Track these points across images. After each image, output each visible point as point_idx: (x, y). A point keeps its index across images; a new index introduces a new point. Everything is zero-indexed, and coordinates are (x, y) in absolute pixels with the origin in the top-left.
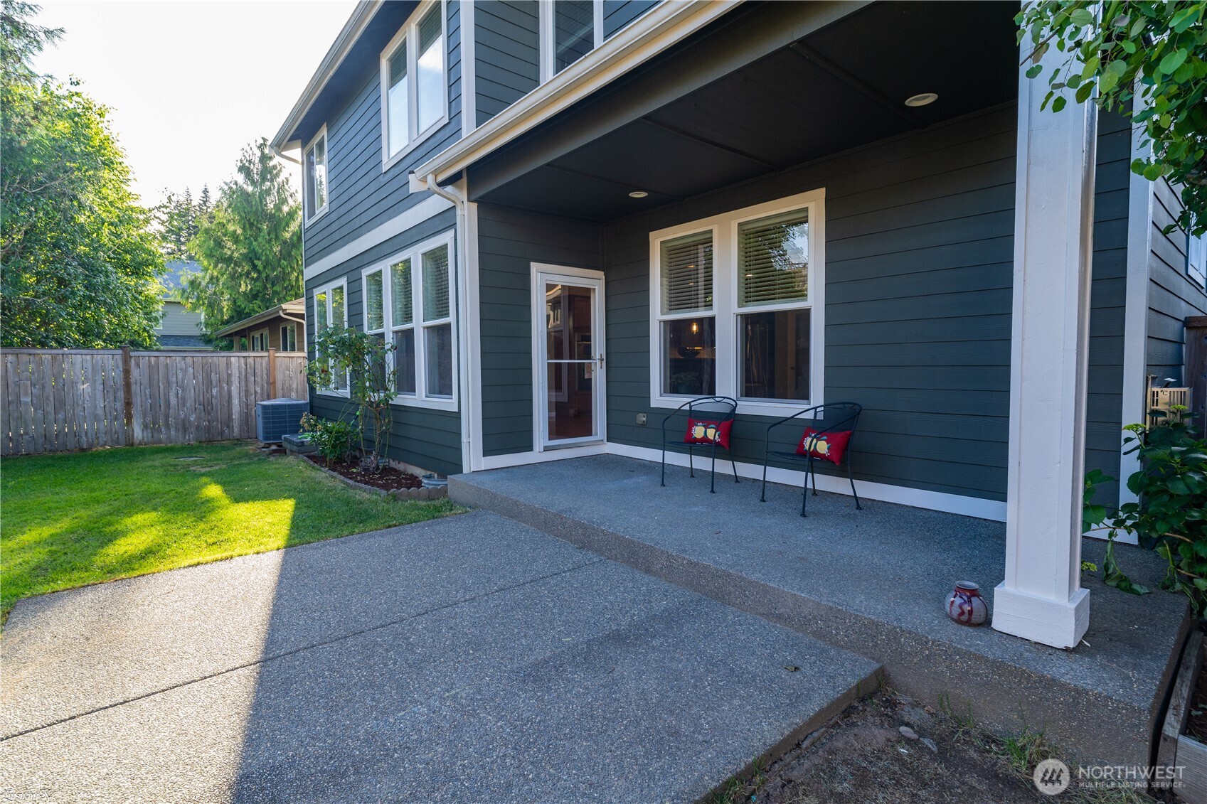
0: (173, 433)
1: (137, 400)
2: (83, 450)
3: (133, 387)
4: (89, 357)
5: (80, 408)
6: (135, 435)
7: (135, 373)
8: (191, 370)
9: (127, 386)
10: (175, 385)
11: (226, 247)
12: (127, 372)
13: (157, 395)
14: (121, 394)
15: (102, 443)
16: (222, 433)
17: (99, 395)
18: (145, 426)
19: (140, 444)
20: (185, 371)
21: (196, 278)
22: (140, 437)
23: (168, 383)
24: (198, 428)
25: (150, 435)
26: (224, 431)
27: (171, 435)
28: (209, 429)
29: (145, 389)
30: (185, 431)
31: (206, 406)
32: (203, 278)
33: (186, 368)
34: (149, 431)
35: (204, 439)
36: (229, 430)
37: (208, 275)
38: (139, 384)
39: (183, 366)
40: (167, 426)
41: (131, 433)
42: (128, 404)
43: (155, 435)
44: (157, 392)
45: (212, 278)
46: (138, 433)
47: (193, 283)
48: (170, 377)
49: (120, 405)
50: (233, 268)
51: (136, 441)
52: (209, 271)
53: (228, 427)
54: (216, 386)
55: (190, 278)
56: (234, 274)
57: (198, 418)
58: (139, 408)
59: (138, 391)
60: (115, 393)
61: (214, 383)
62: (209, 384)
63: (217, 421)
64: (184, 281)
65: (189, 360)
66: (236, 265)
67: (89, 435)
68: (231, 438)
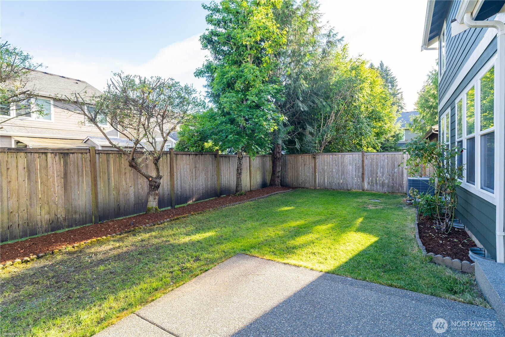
0: (378, 187)
1: (366, 173)
2: (349, 190)
3: (365, 167)
4: (351, 155)
5: (348, 175)
6: (365, 187)
7: (366, 162)
8: (386, 160)
9: (363, 166)
10: (380, 167)
11: (430, 101)
12: (363, 161)
13: (373, 171)
14: (361, 170)
15: (354, 188)
16: (398, 189)
17: (354, 170)
18: (369, 183)
19: (366, 190)
20: (384, 161)
21: (416, 118)
22: (367, 188)
23: (377, 165)
24: (388, 186)
25: (370, 187)
26: (399, 189)
27: (378, 188)
28: (393, 187)
29: (369, 168)
30: (383, 187)
31: (392, 176)
32: (420, 117)
33: (385, 159)
34: (370, 185)
35: (390, 191)
36: (402, 189)
37: (422, 115)
38: (367, 166)
39: (383, 159)
40: (377, 184)
41: (363, 185)
42: (363, 174)
43: (372, 187)
44: (373, 170)
45: (423, 117)
46: (366, 186)
47: (415, 120)
48: (378, 164)
49: (360, 174)
50: (432, 111)
51: (365, 189)
52: (422, 114)
53: (401, 187)
54: (397, 168)
55: (414, 118)
56: (433, 113)
57: (389, 182)
58: (367, 176)
59: (367, 169)
60: (359, 169)
61: (396, 166)
62: (393, 167)
63: (397, 184)
64: (411, 120)
65: (386, 156)
66: (434, 108)
67: (351, 185)
68: (403, 192)
